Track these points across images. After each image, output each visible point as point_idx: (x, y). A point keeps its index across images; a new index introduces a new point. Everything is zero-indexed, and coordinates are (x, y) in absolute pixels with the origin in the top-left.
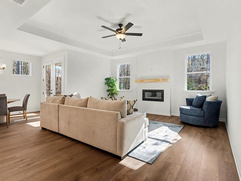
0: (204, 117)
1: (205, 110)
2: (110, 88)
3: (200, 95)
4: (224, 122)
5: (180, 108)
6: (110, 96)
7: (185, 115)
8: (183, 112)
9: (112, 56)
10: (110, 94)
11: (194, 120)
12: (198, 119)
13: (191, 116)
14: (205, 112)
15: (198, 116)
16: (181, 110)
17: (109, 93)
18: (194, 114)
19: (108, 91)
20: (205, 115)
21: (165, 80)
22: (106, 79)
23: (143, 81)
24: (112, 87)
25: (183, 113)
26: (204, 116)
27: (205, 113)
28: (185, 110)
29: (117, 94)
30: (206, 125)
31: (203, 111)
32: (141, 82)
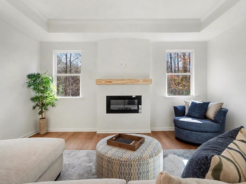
0: (220, 132)
19: (34, 99)
21: (148, 81)
29: (54, 105)
31: (219, 124)
32: (106, 83)
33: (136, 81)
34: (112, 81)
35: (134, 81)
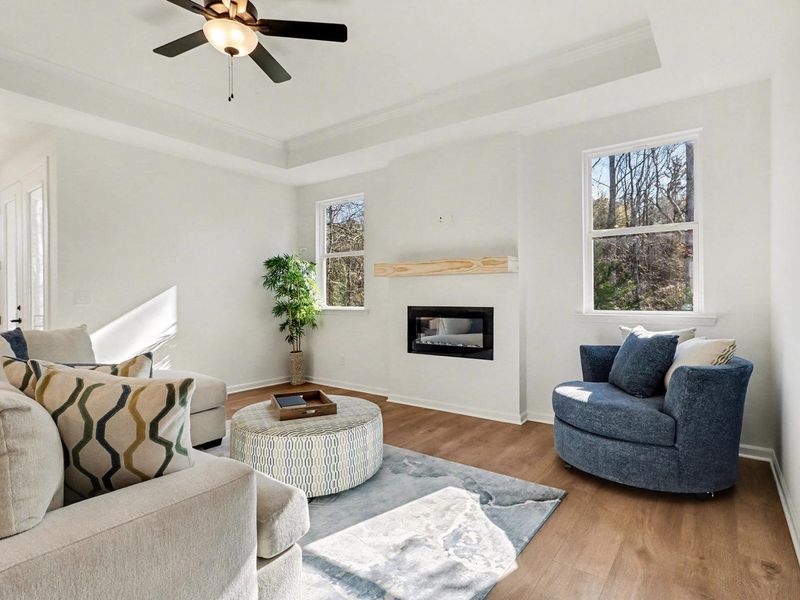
0: (673, 447)
1: (677, 415)
2: (285, 299)
3: (645, 334)
4: (768, 463)
5: (556, 395)
6: (289, 333)
7: (578, 433)
8: (571, 417)
9: (287, 166)
10: (287, 323)
11: (625, 461)
12: (642, 457)
13: (610, 442)
14: (680, 423)
15: (644, 444)
16: (562, 404)
17: (284, 318)
18: (626, 433)
19: (280, 309)
20: (680, 437)
21: (495, 263)
22: (269, 264)
23: (406, 270)
24: (293, 294)
25: (568, 421)
26: (675, 441)
27: (680, 429)
28: (578, 407)
29: (314, 325)
30: (685, 489)
31: (668, 419)
32: (397, 273)
33: (463, 265)
34: (408, 267)
35: (459, 265)
